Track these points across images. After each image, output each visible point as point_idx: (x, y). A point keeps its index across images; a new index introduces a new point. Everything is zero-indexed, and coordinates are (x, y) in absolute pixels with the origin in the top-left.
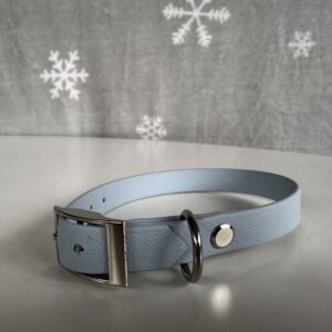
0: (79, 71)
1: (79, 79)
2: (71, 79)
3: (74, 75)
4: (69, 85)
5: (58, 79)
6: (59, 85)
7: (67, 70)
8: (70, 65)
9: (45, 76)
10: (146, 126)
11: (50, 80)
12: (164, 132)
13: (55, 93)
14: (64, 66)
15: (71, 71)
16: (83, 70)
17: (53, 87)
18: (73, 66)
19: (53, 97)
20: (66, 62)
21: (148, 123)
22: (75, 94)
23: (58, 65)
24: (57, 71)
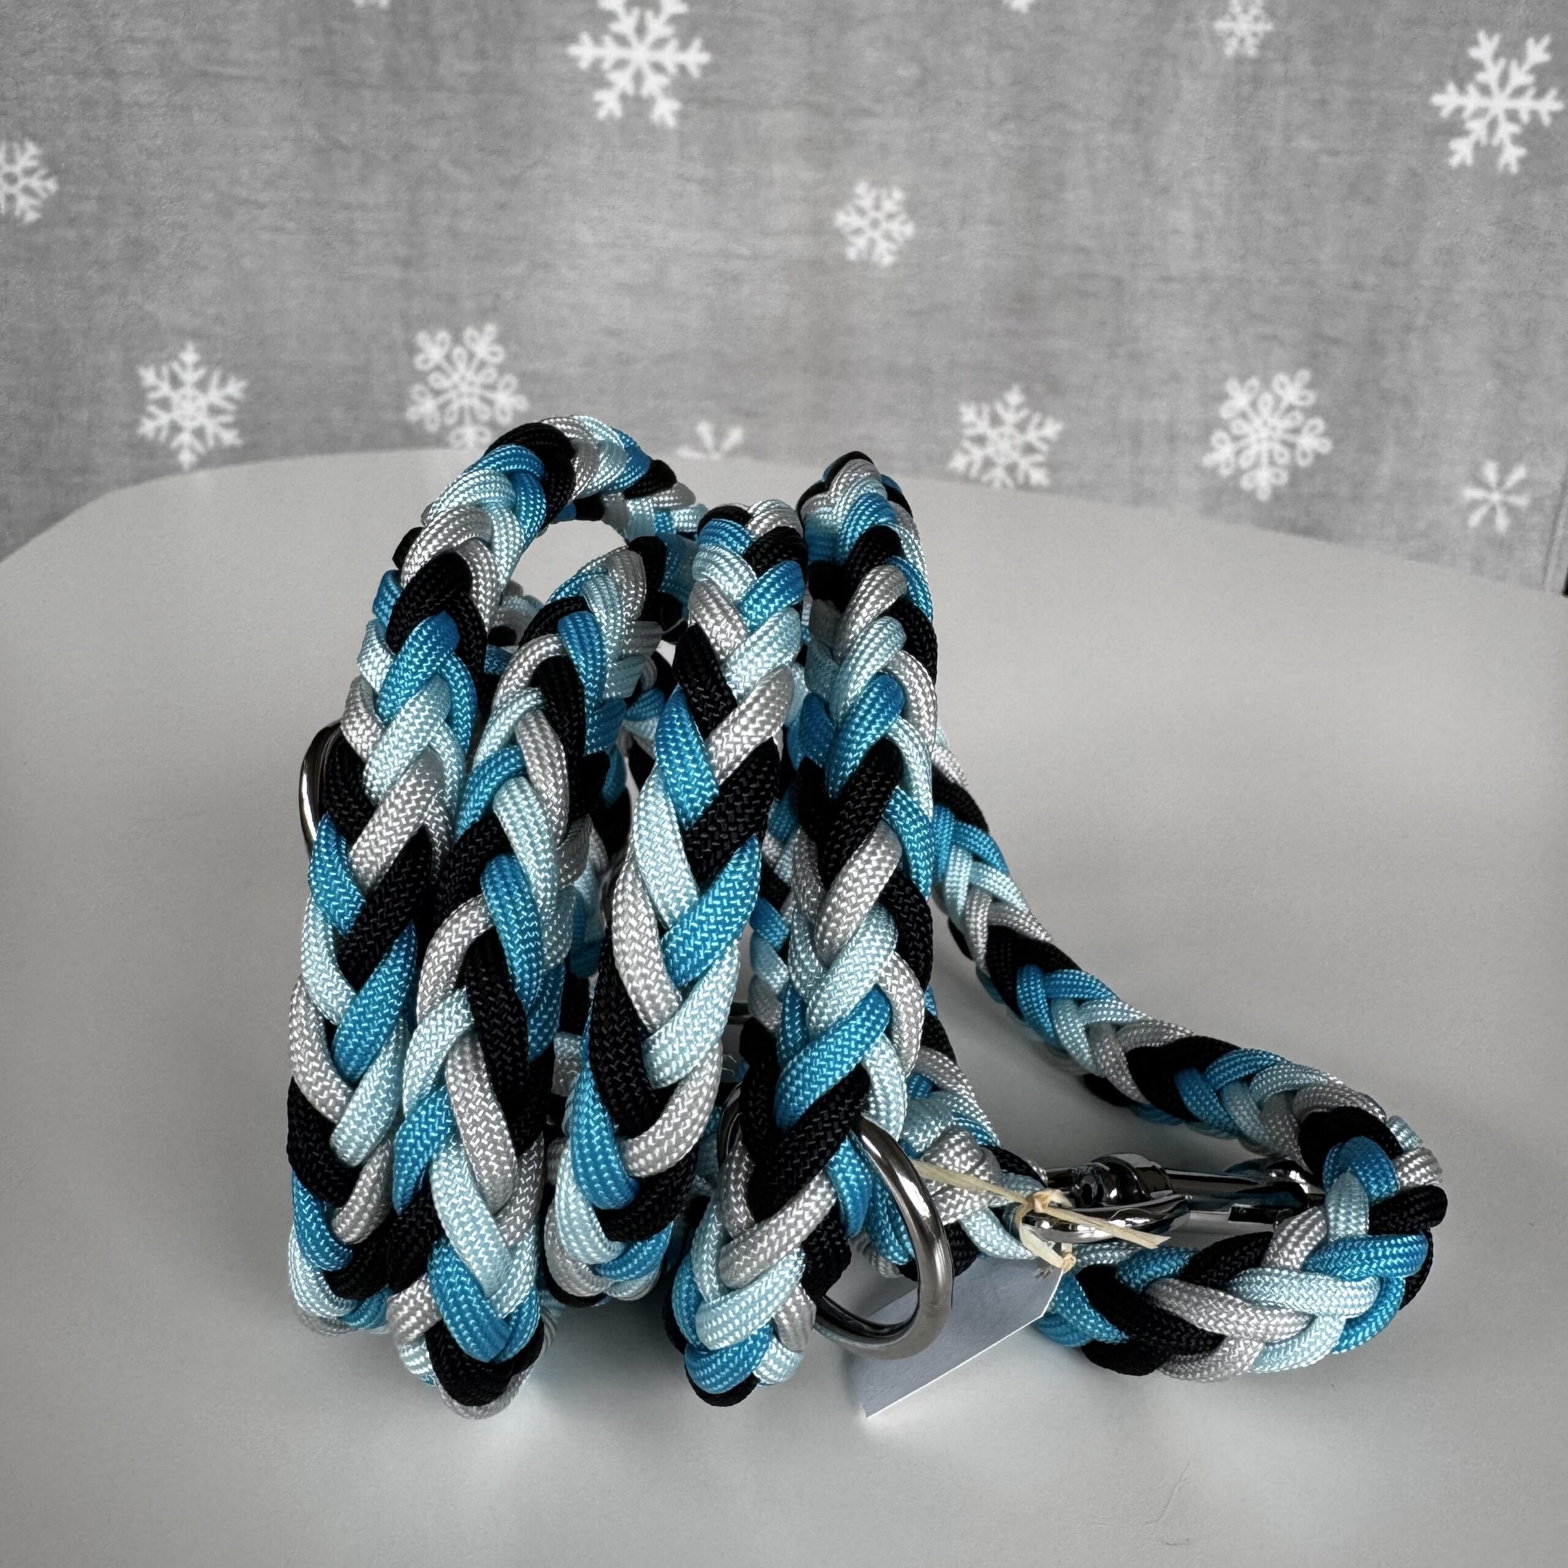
0: (684, 46)
1: (682, 69)
2: (658, 68)
3: (670, 57)
4: (654, 84)
5: (621, 64)
6: (622, 80)
7: (650, 38)
8: (657, 27)
9: (584, 51)
10: (861, 212)
11: (596, 64)
12: (909, 230)
13: (608, 104)
14: (641, 30)
15: (660, 44)
16: (697, 43)
17: (604, 84)
18: (668, 31)
19: (602, 114)
20: (649, 15)
21: (867, 202)
22: (665, 111)
23: (626, 24)
24: (621, 40)
